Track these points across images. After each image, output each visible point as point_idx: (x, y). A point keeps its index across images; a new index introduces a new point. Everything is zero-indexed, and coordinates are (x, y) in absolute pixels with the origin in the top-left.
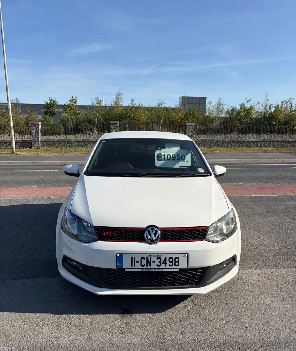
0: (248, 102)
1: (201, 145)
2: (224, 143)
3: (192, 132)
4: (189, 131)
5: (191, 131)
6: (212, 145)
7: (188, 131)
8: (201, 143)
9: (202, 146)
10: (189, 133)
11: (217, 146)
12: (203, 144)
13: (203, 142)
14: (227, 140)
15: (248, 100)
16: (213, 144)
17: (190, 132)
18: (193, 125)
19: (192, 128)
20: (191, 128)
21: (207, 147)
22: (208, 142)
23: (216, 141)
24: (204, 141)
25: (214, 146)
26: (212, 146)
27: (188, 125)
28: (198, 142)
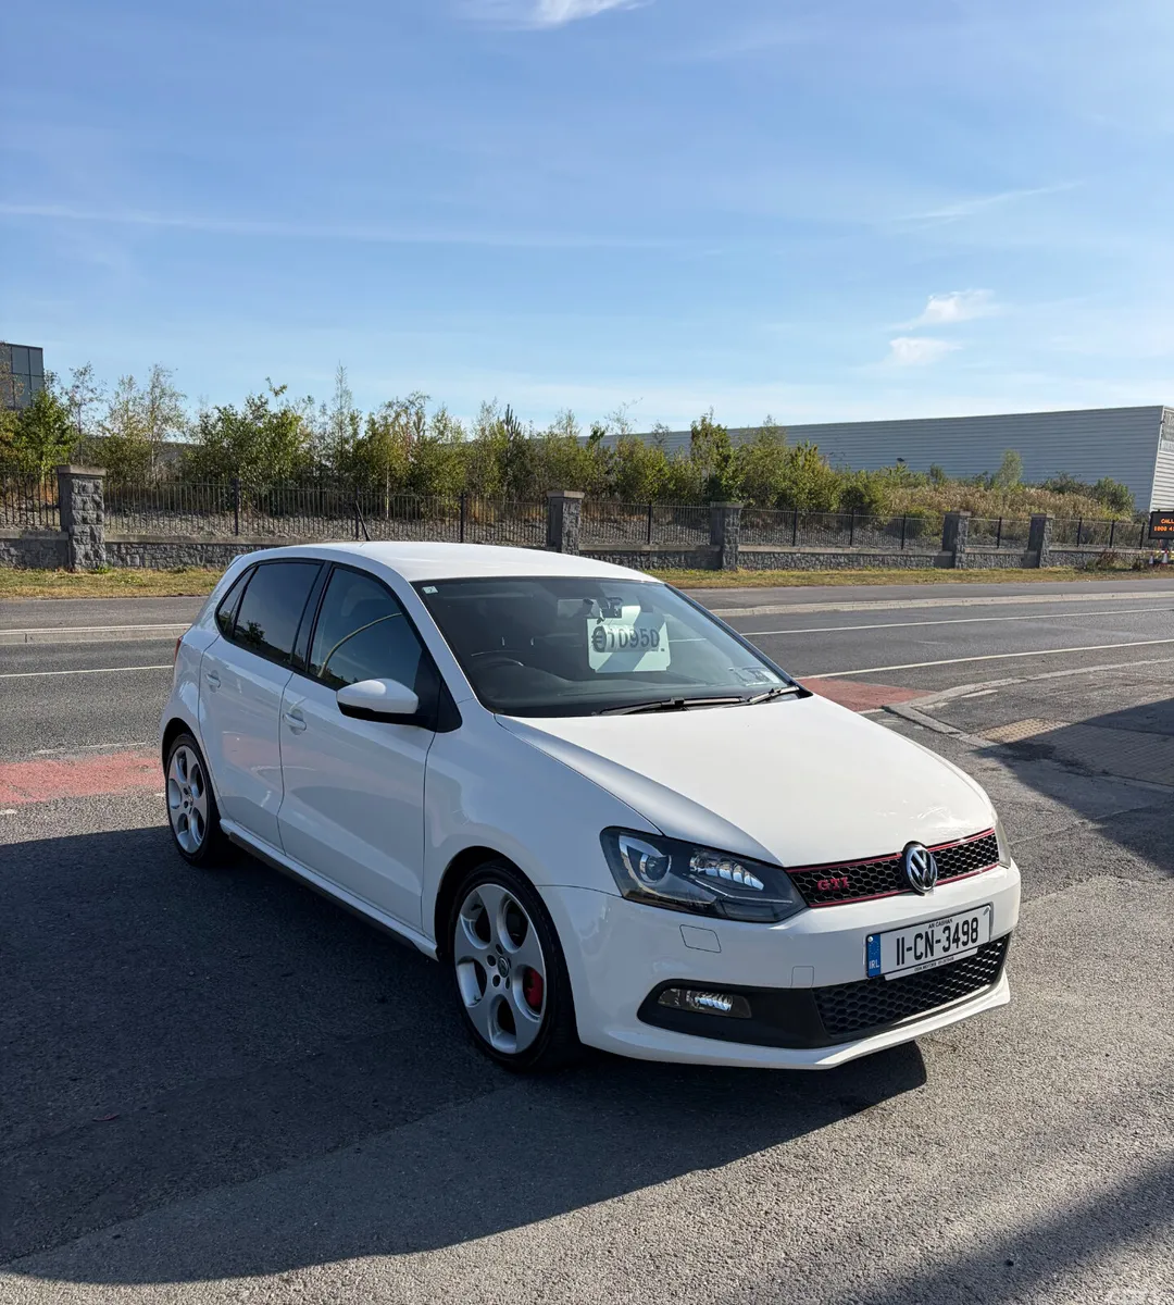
0: (277, 395)
1: (142, 558)
2: (231, 552)
3: (98, 505)
4: (85, 503)
5: (94, 501)
6: (186, 559)
7: (79, 499)
8: (141, 550)
9: (147, 563)
10: (84, 509)
11: (205, 566)
12: (146, 556)
13: (148, 547)
14: (244, 543)
15: (277, 388)
16: (190, 556)
17: (90, 505)
18: (98, 477)
19: (97, 487)
20: (90, 486)
21: (166, 567)
22: (168, 547)
23: (201, 545)
24: (154, 544)
25: (197, 565)
26: (186, 564)
27: (77, 476)
28: (127, 548)
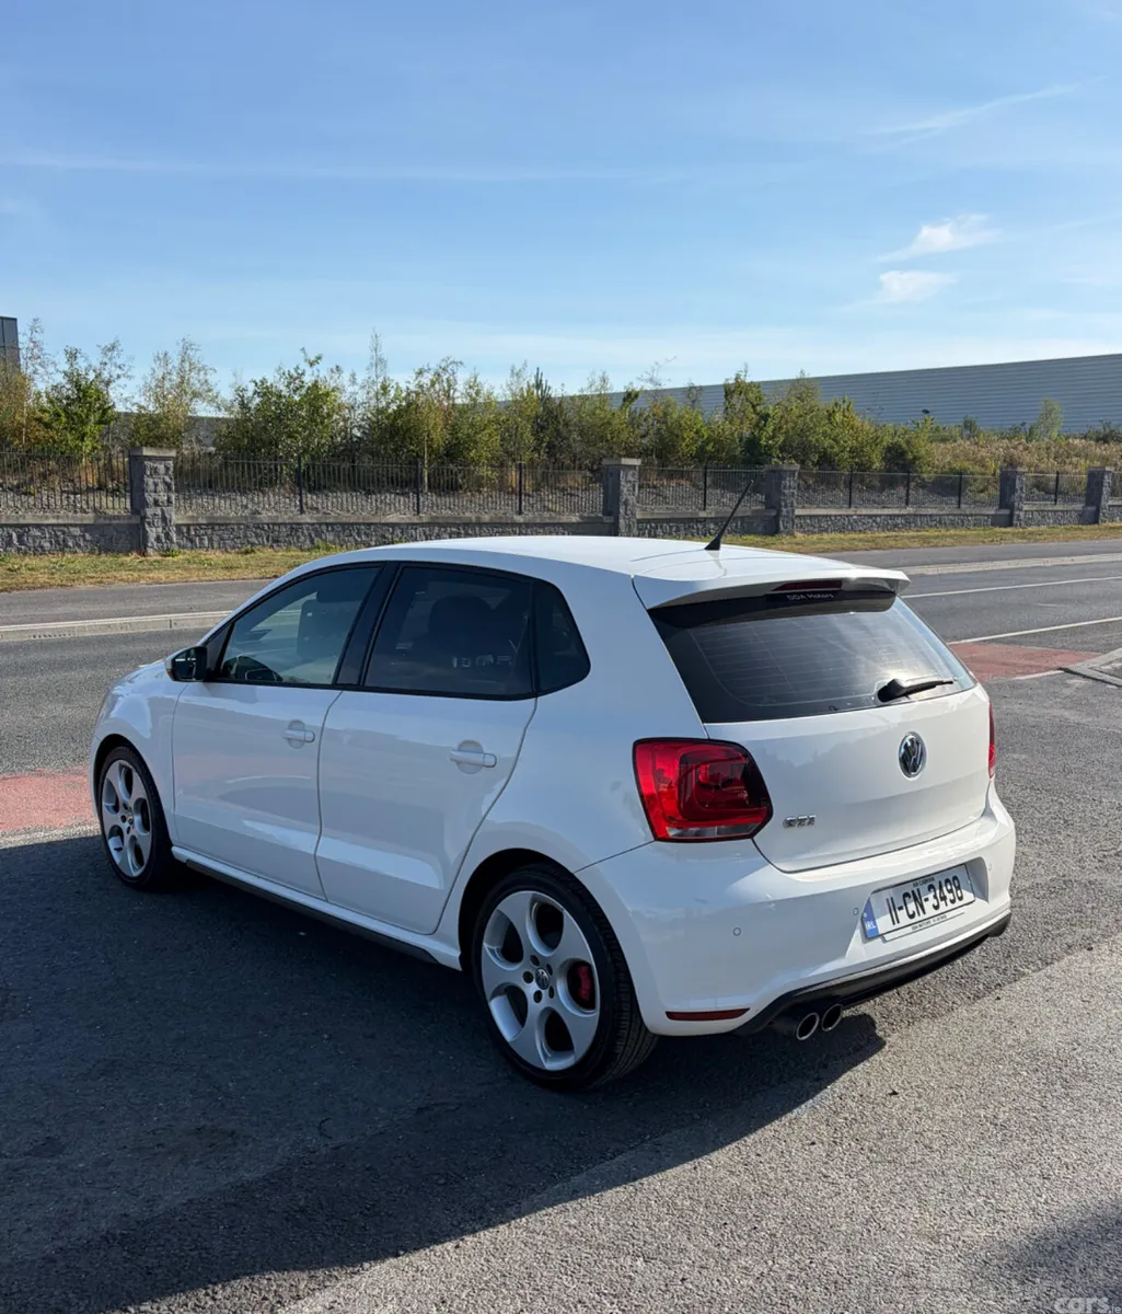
0: (311, 364)
1: (210, 540)
2: (297, 531)
3: (168, 486)
4: (156, 485)
5: (165, 483)
6: (254, 540)
7: (151, 481)
8: (209, 532)
9: (216, 545)
10: (155, 492)
11: (272, 546)
12: (216, 538)
13: (217, 527)
14: (309, 521)
15: (313, 359)
16: (257, 536)
17: (161, 487)
18: (168, 458)
19: (167, 469)
20: (161, 467)
21: (234, 548)
22: (236, 527)
23: (268, 524)
24: (222, 525)
25: (264, 545)
26: (253, 544)
27: (150, 458)
28: (195, 530)
